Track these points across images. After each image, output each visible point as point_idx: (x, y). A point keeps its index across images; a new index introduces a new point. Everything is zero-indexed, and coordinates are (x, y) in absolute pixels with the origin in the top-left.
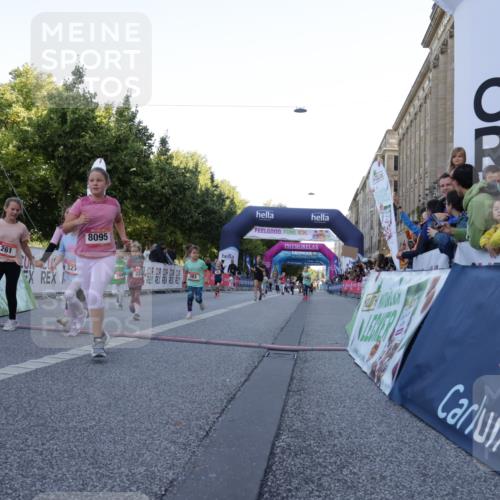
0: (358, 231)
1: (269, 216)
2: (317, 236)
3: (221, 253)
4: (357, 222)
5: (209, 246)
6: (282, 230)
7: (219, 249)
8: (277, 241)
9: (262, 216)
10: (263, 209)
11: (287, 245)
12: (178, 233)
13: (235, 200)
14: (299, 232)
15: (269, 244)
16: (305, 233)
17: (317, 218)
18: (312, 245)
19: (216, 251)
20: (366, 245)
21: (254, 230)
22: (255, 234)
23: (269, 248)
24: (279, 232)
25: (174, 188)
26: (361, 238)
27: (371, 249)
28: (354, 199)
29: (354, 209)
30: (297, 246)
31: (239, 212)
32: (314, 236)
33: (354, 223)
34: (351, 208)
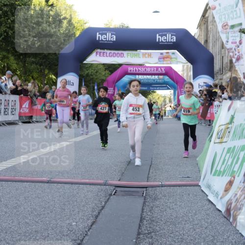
0: (208, 51)
1: (111, 37)
2: (163, 58)
3: (59, 80)
4: (206, 41)
5: (47, 71)
6: (125, 53)
7: (57, 76)
8: (120, 65)
9: (103, 38)
10: (103, 31)
11: (130, 69)
12: (12, 58)
13: (74, 21)
14: (144, 55)
15: (112, 68)
16: (150, 55)
17: (162, 39)
18: (157, 68)
19: (54, 77)
20: (217, 66)
21: (94, 54)
22: (96, 58)
23: (112, 72)
24: (122, 56)
25: (5, 9)
26: (211, 59)
27: (222, 71)
28: (203, 16)
29: (203, 27)
30: (142, 70)
31: (78, 34)
32: (160, 58)
33: (203, 43)
34: (199, 26)
